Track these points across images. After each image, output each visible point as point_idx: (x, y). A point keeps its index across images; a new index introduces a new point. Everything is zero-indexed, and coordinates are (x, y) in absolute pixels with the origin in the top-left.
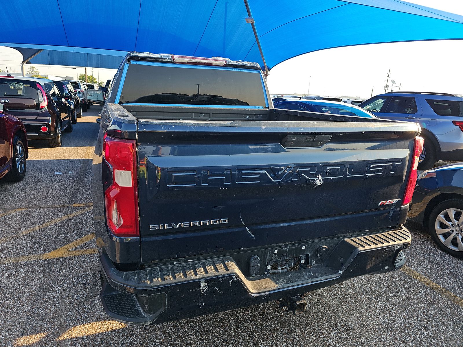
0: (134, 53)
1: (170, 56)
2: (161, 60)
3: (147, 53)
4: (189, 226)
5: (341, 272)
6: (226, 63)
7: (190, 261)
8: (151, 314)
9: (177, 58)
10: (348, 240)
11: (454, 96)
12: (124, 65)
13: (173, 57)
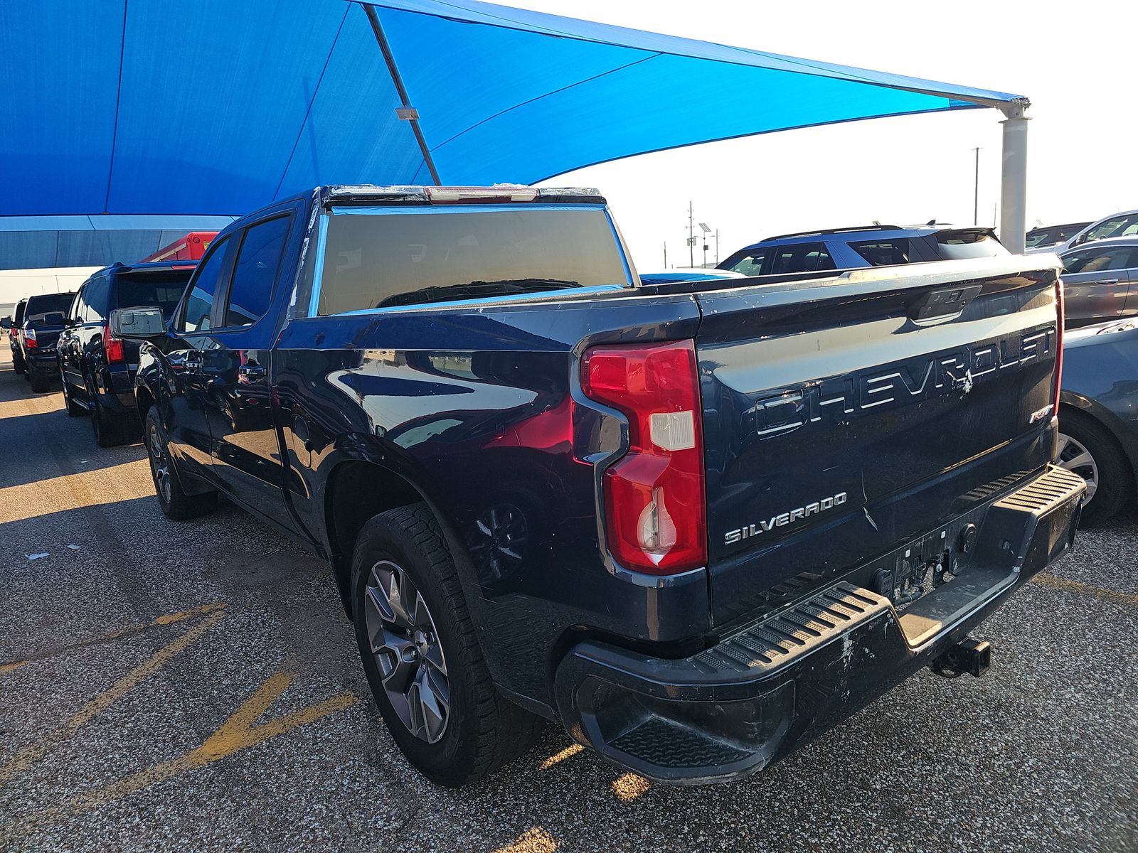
0: (338, 188)
1: (421, 189)
2: (401, 199)
3: (369, 186)
4: (788, 522)
5: (1017, 569)
6: (538, 195)
7: (788, 604)
8: (763, 743)
9: (436, 193)
10: (998, 504)
11: (901, 229)
12: (317, 220)
13: (427, 190)
